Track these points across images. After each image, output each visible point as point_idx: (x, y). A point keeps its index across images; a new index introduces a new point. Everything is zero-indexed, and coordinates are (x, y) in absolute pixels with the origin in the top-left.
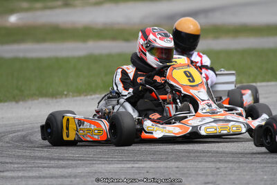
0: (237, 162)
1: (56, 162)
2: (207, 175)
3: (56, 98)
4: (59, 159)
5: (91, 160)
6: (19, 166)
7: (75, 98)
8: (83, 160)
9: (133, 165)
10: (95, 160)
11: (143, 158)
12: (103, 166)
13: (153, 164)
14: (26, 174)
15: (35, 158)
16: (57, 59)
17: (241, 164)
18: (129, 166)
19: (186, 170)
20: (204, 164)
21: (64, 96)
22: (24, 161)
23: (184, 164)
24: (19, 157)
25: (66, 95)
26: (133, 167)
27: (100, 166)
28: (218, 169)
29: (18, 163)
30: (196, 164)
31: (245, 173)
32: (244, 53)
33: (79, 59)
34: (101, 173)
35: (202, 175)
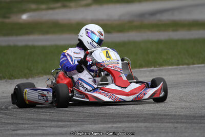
0: (190, 123)
1: (56, 123)
2: (168, 133)
4: (58, 121)
6: (29, 126)
8: (76, 122)
9: (113, 125)
10: (84, 122)
11: (120, 120)
12: (91, 126)
13: (127, 125)
14: (34, 132)
15: (41, 120)
16: (57, 47)
17: (193, 125)
18: (110, 125)
19: (152, 128)
20: (165, 124)
22: (32, 122)
23: (151, 124)
24: (29, 119)
26: (112, 127)
27: (88, 126)
28: (175, 128)
29: (28, 124)
30: (159, 124)
31: (196, 131)
35: (164, 132)
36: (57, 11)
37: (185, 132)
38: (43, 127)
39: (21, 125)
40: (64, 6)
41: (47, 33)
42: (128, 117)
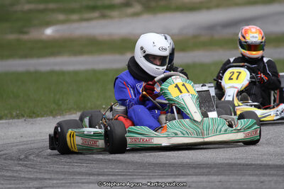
0: (281, 176)
1: (96, 177)
4: (98, 175)
5: (131, 175)
6: (58, 182)
8: (123, 175)
10: (135, 175)
11: (184, 172)
13: (194, 178)
15: (74, 173)
16: (94, 72)
19: (229, 184)
20: (247, 177)
22: (63, 177)
23: (227, 177)
24: (57, 172)
25: (104, 108)
28: (262, 182)
29: (57, 179)
30: (239, 177)
36: (94, 23)
38: (78, 183)
39: (48, 181)
40: (103, 17)
41: (81, 53)
42: (195, 168)
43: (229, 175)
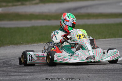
1: (17, 73)
2: (84, 79)
3: (18, 45)
4: (19, 72)
5: (32, 73)
6: (1, 75)
7: (26, 45)
8: (29, 73)
9: (51, 75)
10: (35, 73)
11: (55, 72)
12: (38, 75)
13: (60, 74)
14: (4, 79)
15: (8, 71)
16: (18, 28)
17: (99, 75)
18: (49, 75)
20: (82, 74)
21: (21, 44)
22: (3, 73)
23: (74, 74)
24: (1, 71)
25: (22, 44)
26: (51, 76)
27: (36, 75)
28: (89, 76)
30: (79, 74)
31: (100, 78)
32: (100, 26)
33: (28, 28)
34: (37, 78)
35: (82, 79)
36: (18, 7)
37: (94, 79)
40: (22, 4)
41: (12, 19)
42: (60, 70)
43: (74, 73)
